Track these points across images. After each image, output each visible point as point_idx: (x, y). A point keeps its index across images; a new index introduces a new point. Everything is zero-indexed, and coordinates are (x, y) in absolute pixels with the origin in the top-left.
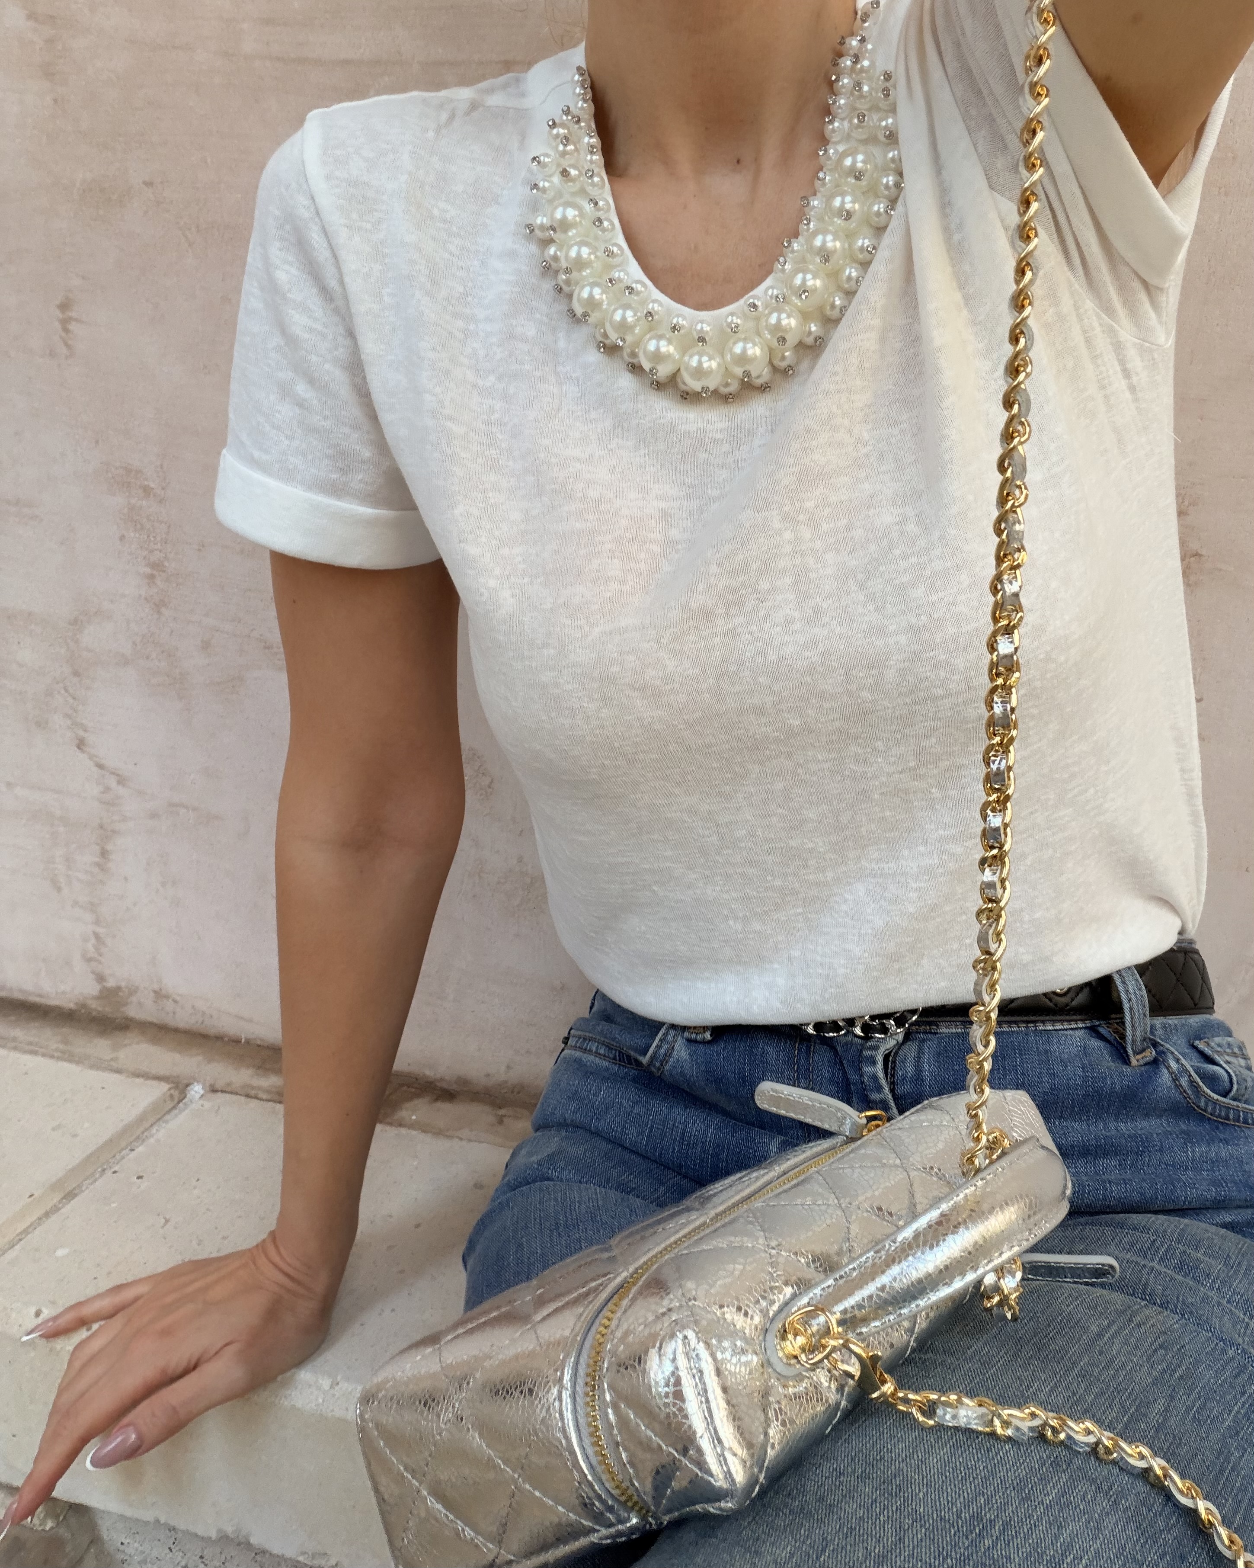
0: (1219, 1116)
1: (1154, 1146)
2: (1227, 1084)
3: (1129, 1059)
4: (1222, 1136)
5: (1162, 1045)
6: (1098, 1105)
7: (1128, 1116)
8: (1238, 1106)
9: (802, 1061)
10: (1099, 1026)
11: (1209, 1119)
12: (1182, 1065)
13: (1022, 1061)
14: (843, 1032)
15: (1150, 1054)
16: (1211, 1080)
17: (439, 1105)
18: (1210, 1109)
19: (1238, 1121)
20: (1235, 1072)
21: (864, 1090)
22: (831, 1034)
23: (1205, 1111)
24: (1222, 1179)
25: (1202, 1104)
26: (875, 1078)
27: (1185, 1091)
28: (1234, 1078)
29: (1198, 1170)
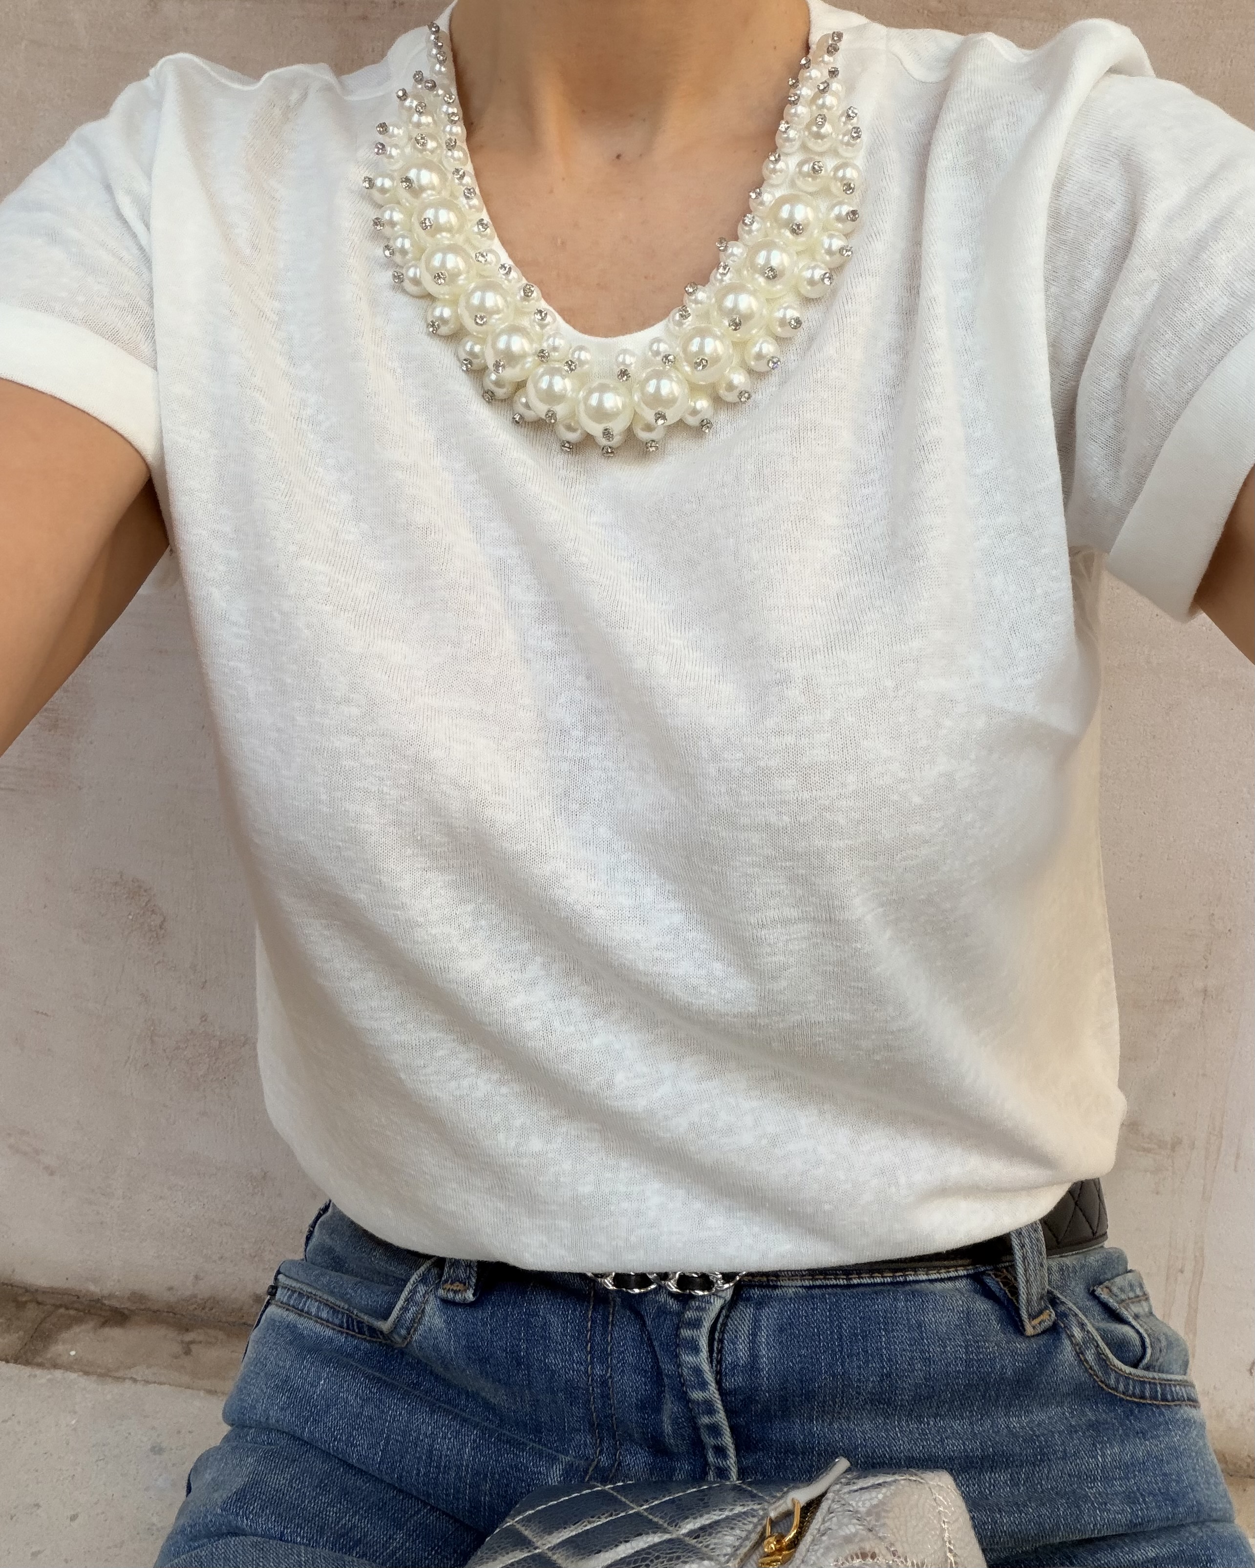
0: (1134, 1395)
1: (1055, 1452)
2: (1139, 1349)
3: (1023, 1326)
4: (1138, 1426)
5: (1063, 1303)
6: (984, 1397)
7: (1021, 1407)
8: (1154, 1378)
9: (598, 1339)
10: (984, 1273)
11: (1121, 1400)
12: (1088, 1332)
13: (888, 1342)
14: (653, 1287)
15: (1048, 1317)
16: (1119, 1347)
17: (107, 1331)
18: (1121, 1387)
19: (1156, 1398)
20: (1146, 1330)
21: (683, 1385)
22: (637, 1291)
23: (1116, 1389)
24: (1138, 1489)
25: (1112, 1382)
26: (697, 1371)
27: (1091, 1368)
28: (1147, 1340)
29: (1107, 1480)
